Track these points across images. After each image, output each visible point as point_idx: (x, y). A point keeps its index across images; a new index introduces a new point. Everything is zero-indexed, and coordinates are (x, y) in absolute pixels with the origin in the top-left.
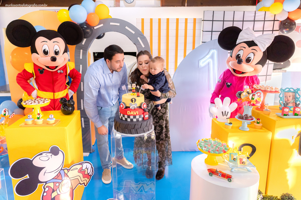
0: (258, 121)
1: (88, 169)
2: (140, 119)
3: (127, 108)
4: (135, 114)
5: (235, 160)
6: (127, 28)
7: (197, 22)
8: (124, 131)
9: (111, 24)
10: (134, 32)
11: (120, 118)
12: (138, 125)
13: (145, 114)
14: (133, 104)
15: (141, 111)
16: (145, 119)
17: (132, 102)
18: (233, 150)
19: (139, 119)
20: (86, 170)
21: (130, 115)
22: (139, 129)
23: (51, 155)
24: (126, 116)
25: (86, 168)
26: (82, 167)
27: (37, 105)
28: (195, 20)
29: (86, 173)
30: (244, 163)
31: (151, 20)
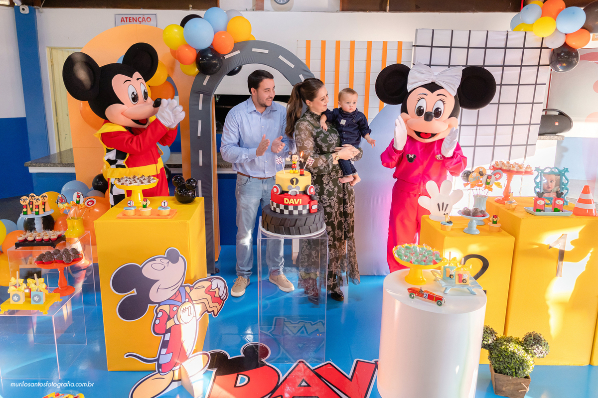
0: (495, 220)
1: (219, 289)
2: (305, 212)
3: (283, 193)
4: (297, 203)
5: (452, 277)
6: (281, 57)
7: (403, 47)
8: (279, 230)
9: (254, 50)
10: (292, 66)
11: (272, 209)
12: (300, 220)
13: (312, 203)
14: (293, 186)
15: (307, 199)
16: (312, 211)
17: (293, 184)
18: (449, 262)
19: (302, 211)
20: (217, 290)
21: (288, 204)
22: (302, 226)
23: (168, 263)
24: (282, 207)
25: (217, 287)
26: (212, 284)
27: (139, 185)
28: (400, 44)
29: (217, 295)
30: (465, 281)
31: (324, 43)
